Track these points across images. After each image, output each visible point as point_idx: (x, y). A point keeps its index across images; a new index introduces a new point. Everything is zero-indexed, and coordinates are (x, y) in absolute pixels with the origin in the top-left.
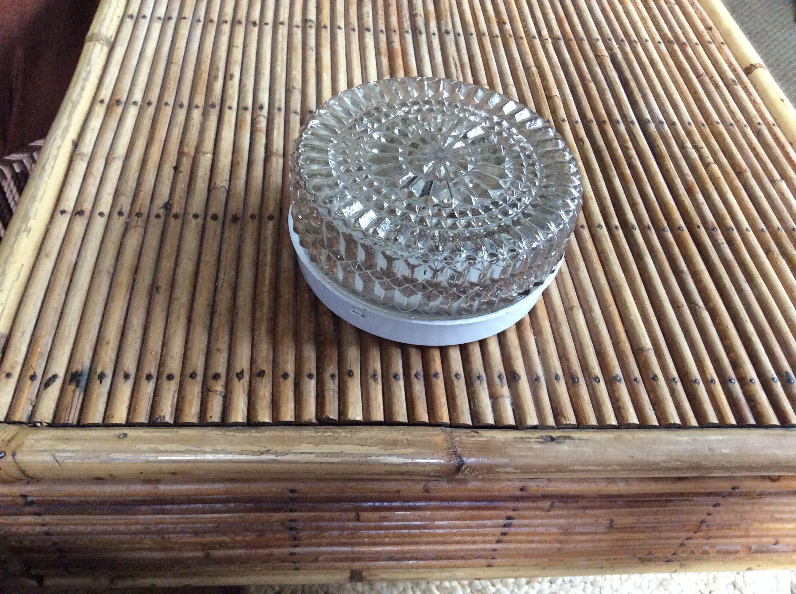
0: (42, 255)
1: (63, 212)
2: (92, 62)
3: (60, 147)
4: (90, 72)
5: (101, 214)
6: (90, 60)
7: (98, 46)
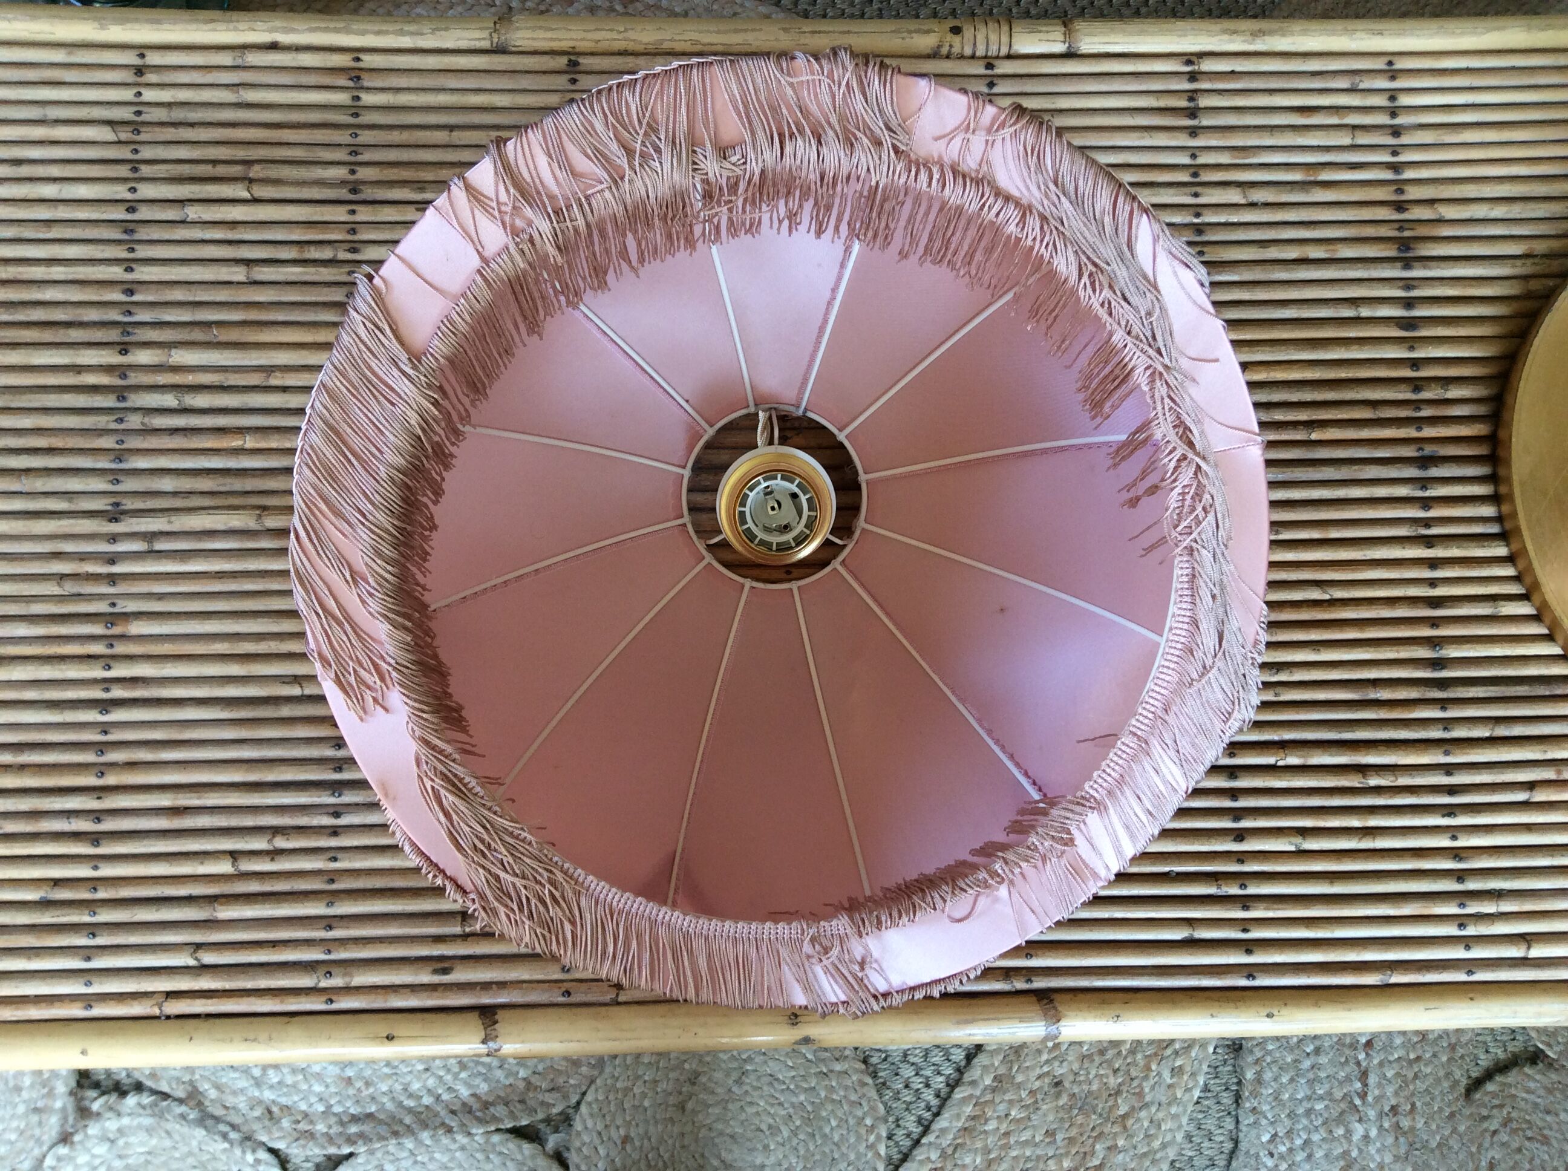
0: (69, 49)
1: (142, 56)
2: (442, 33)
3: (254, 30)
4: (422, 34)
5: (139, 94)
6: (446, 29)
7: (485, 34)
